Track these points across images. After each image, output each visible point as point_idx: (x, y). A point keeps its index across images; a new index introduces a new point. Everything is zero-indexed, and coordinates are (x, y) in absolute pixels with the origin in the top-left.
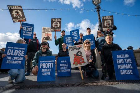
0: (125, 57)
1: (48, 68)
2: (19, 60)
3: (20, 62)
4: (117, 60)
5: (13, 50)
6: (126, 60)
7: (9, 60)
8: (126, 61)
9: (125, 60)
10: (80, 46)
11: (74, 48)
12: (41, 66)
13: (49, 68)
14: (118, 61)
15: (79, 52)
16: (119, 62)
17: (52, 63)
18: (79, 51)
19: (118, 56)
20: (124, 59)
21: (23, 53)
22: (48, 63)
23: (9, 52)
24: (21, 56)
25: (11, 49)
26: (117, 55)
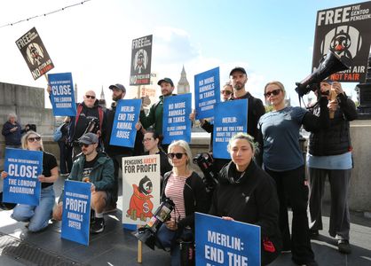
0: (230, 244)
1: (76, 212)
2: (30, 187)
3: (31, 191)
4: (207, 247)
5: (17, 166)
6: (233, 257)
7: (13, 186)
8: (230, 258)
9: (230, 254)
10: (152, 161)
11: (136, 166)
12: (67, 204)
13: (80, 213)
14: (209, 250)
15: (146, 179)
16: (209, 255)
17: (86, 203)
18: (146, 177)
19: (212, 236)
20: (225, 249)
21: (35, 172)
22: (78, 199)
23: (12, 170)
24: (31, 179)
25: (14, 163)
26: (209, 232)
